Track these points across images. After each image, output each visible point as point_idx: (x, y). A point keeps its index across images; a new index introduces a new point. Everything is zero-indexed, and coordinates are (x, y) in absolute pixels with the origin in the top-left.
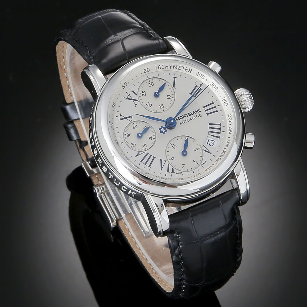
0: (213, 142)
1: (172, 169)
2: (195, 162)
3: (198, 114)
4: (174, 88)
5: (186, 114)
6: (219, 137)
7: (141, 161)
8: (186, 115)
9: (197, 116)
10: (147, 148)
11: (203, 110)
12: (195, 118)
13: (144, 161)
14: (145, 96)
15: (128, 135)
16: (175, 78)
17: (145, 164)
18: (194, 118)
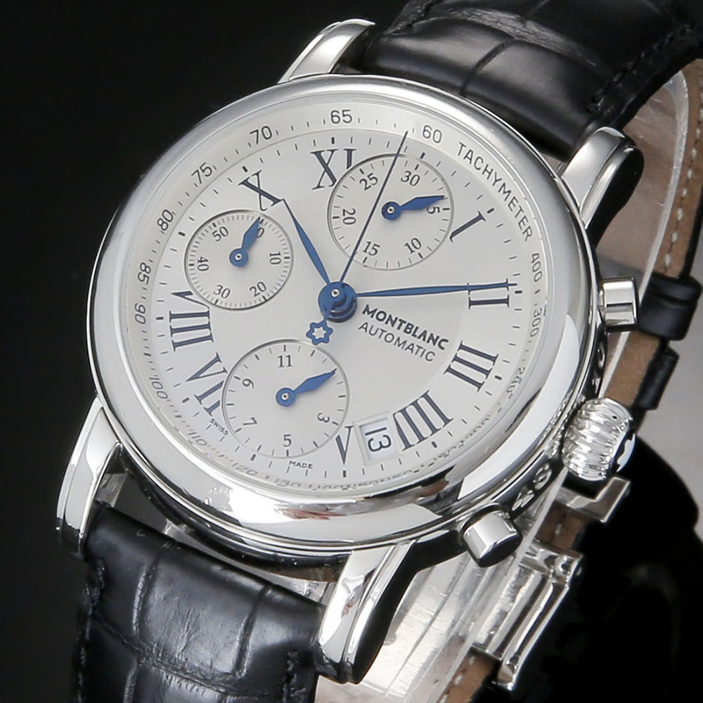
0: (384, 445)
1: (217, 401)
2: (287, 442)
3: (429, 346)
4: (451, 238)
5: (402, 322)
6: (408, 445)
7: (172, 316)
8: (398, 323)
9: (421, 350)
10: (223, 302)
11: (452, 349)
12: (412, 349)
13: (178, 323)
14: (366, 188)
15: (218, 232)
16: (480, 217)
17: (173, 331)
18: (408, 348)
